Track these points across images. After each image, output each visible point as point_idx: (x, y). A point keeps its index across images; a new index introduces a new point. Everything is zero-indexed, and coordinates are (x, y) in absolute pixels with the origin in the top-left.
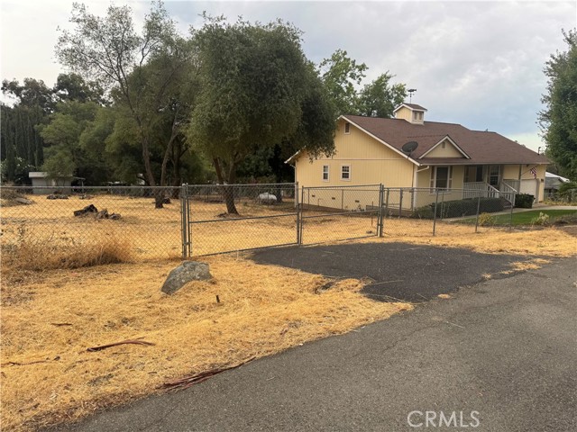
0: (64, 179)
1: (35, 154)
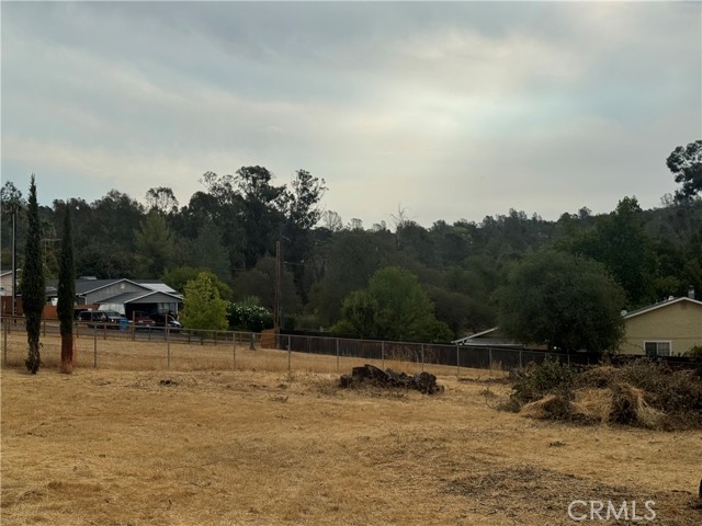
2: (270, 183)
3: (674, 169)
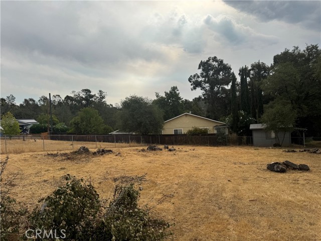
0: (284, 130)
1: (257, 111)
2: (91, 94)
3: (190, 82)
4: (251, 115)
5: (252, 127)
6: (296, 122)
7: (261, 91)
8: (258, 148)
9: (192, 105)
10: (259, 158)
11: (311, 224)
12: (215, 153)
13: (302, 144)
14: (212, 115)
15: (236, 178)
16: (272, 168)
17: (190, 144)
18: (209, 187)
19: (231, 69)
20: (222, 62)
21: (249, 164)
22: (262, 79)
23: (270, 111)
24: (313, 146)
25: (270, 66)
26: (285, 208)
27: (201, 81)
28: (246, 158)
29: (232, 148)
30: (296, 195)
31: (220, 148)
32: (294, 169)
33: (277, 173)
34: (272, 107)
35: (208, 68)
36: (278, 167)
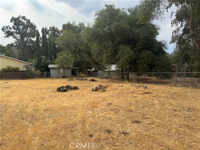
0: (68, 68)
1: (53, 56)
4: (49, 59)
5: (50, 66)
6: (74, 64)
7: (55, 45)
8: (53, 79)
9: (6, 49)
10: (53, 85)
11: (75, 116)
12: (24, 84)
13: (76, 76)
14: (22, 58)
15: (37, 98)
16: (59, 90)
17: (4, 79)
18: (16, 107)
19: (36, 28)
20: (29, 21)
21: (46, 89)
22: (56, 37)
23: (60, 57)
24: (81, 77)
25: (60, 30)
26: (64, 110)
27: (13, 32)
28: (45, 85)
29: (37, 80)
30: (70, 103)
31: (29, 80)
32: (71, 89)
33: (62, 92)
34: (61, 55)
35: (18, 23)
36: (63, 89)
